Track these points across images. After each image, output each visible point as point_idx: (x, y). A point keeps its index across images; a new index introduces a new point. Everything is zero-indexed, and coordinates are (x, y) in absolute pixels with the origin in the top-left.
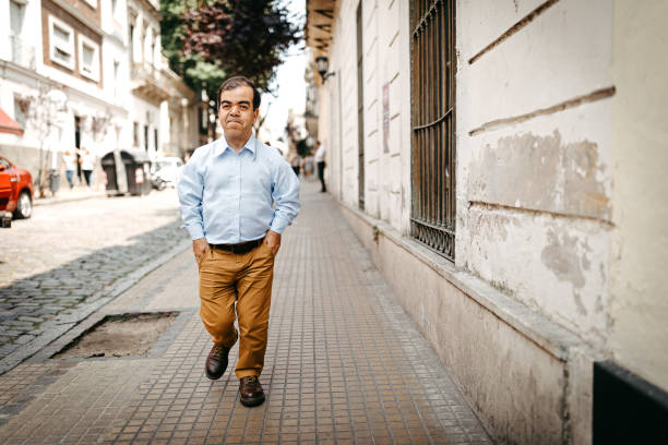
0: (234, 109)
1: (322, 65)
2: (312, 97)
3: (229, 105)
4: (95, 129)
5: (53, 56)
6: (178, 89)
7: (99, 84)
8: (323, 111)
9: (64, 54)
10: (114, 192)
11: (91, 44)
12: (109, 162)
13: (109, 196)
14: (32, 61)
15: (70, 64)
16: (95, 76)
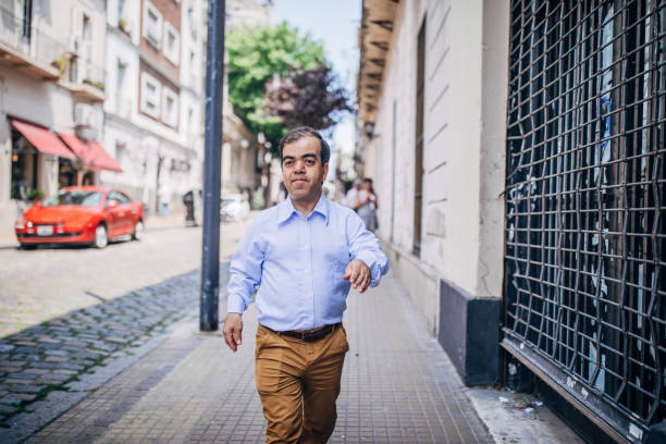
0: (298, 165)
1: (369, 128)
2: (361, 144)
3: (292, 160)
4: (173, 168)
5: (144, 108)
6: (241, 133)
7: (177, 129)
8: (369, 157)
9: (150, 105)
10: (190, 223)
11: (173, 95)
12: (189, 199)
13: (188, 227)
14: (129, 112)
15: (155, 113)
16: (173, 122)
